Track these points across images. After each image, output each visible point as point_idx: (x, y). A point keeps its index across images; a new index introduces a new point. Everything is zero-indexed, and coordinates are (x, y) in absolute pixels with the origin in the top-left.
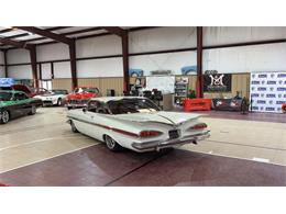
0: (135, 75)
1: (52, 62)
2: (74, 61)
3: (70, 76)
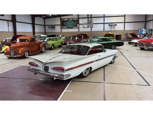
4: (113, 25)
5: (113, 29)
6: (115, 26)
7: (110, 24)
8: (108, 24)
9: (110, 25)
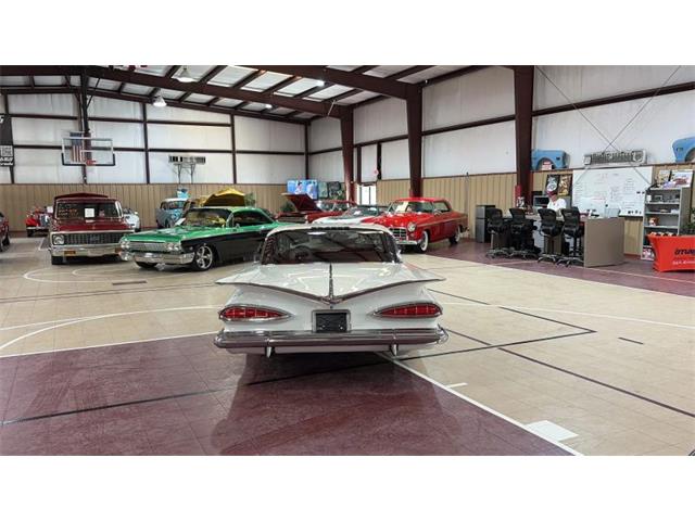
0: (546, 167)
1: (379, 143)
2: (416, 137)
3: (406, 173)
4: (191, 158)
5: (186, 178)
6: (199, 166)
7: (177, 156)
8: (167, 154)
9: (175, 159)
